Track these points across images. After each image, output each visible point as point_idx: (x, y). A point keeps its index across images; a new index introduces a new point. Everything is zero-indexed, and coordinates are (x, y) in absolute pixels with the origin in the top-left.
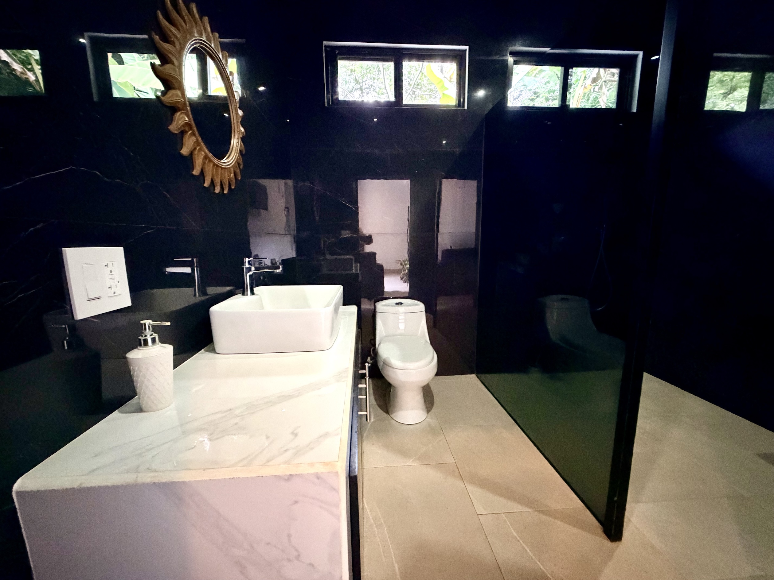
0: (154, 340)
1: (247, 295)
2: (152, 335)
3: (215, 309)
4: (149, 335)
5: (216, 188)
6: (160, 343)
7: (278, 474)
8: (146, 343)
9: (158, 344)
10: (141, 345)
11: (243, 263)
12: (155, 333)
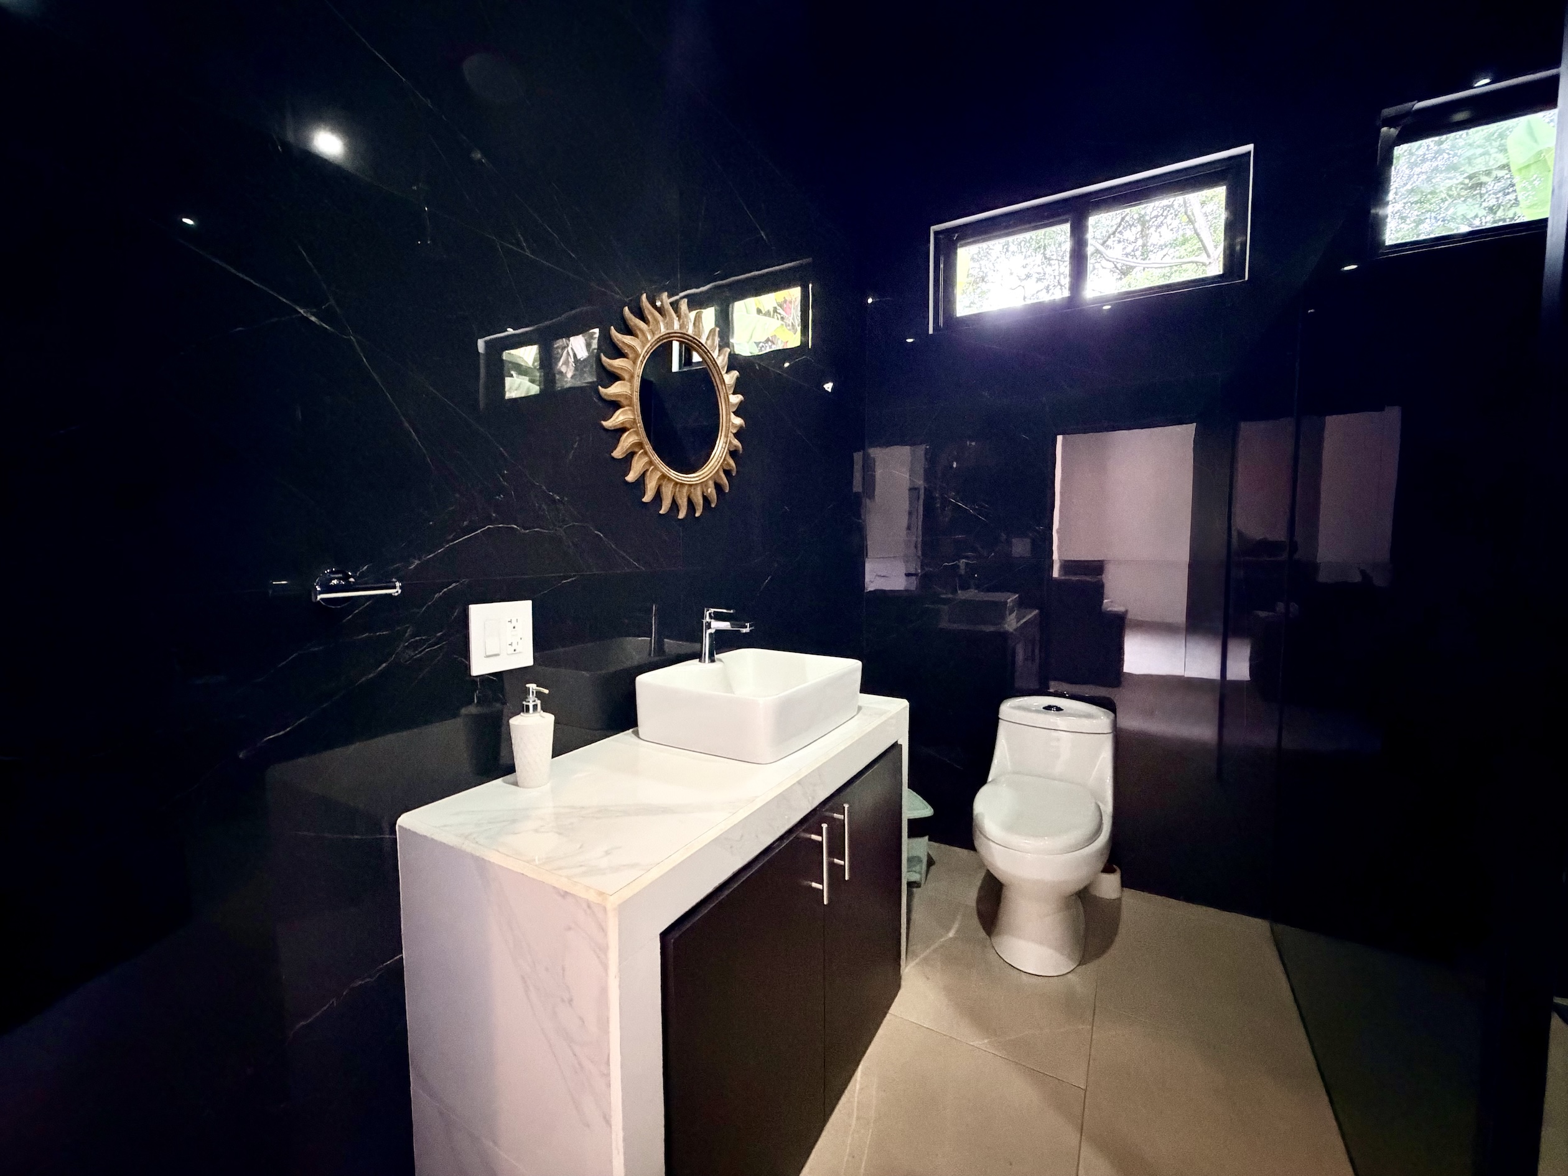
0: (535, 707)
1: (705, 662)
2: (534, 701)
3: (643, 680)
4: (532, 700)
5: (680, 513)
6: (542, 711)
7: (557, 886)
8: (528, 710)
9: (539, 712)
10: (523, 711)
11: (703, 617)
12: (539, 699)
